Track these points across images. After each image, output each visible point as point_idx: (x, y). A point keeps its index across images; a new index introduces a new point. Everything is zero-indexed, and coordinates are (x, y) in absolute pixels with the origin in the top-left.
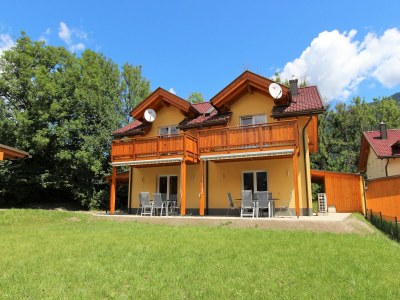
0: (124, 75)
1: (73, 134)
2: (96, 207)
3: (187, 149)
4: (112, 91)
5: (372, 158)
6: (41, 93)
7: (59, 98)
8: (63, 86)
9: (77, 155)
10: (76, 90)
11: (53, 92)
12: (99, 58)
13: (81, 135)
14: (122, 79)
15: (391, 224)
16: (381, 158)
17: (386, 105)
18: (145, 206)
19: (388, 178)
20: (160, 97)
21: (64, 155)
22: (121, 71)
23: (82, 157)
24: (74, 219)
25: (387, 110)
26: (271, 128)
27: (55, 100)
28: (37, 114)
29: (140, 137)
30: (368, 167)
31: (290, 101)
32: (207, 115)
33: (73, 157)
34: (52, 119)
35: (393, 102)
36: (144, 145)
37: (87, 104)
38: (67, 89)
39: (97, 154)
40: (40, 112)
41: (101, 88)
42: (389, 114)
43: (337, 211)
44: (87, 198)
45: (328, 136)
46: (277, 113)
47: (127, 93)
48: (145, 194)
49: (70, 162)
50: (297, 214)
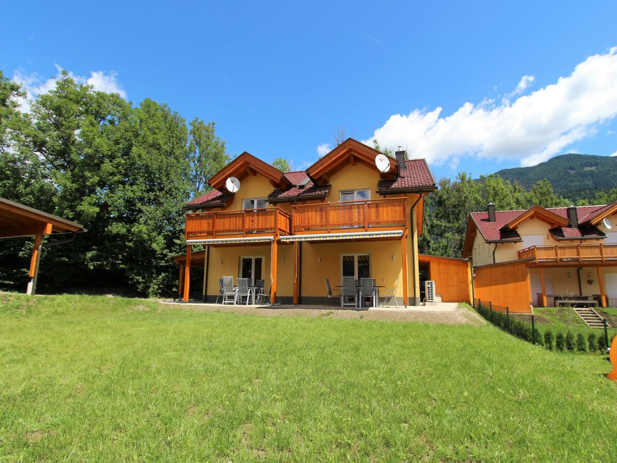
0: (193, 133)
1: (130, 203)
2: (155, 294)
3: (279, 226)
4: (177, 152)
5: (479, 241)
6: (90, 151)
7: (112, 157)
8: (117, 142)
9: (135, 229)
10: (134, 149)
11: (105, 149)
12: (162, 110)
13: (139, 205)
14: (190, 138)
15: (500, 315)
16: (490, 243)
17: (493, 183)
18: (228, 294)
19: (495, 265)
20: (246, 163)
21: (117, 228)
22: (190, 128)
23: (140, 231)
24: (141, 307)
25: (494, 189)
26: (377, 206)
27: (107, 160)
28: (83, 176)
29: (220, 211)
30: (474, 252)
31: (398, 175)
32: (302, 187)
33: (129, 231)
34: (102, 184)
35: (501, 180)
36: (227, 220)
37: (147, 167)
38: (121, 146)
39: (159, 229)
40: (87, 174)
41: (165, 147)
42: (496, 194)
43: (443, 301)
44: (145, 283)
45: (430, 216)
46: (384, 189)
47: (197, 155)
48: (227, 278)
49: (124, 237)
50: (405, 304)
